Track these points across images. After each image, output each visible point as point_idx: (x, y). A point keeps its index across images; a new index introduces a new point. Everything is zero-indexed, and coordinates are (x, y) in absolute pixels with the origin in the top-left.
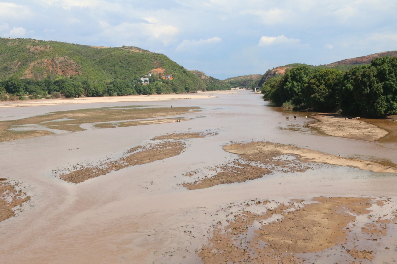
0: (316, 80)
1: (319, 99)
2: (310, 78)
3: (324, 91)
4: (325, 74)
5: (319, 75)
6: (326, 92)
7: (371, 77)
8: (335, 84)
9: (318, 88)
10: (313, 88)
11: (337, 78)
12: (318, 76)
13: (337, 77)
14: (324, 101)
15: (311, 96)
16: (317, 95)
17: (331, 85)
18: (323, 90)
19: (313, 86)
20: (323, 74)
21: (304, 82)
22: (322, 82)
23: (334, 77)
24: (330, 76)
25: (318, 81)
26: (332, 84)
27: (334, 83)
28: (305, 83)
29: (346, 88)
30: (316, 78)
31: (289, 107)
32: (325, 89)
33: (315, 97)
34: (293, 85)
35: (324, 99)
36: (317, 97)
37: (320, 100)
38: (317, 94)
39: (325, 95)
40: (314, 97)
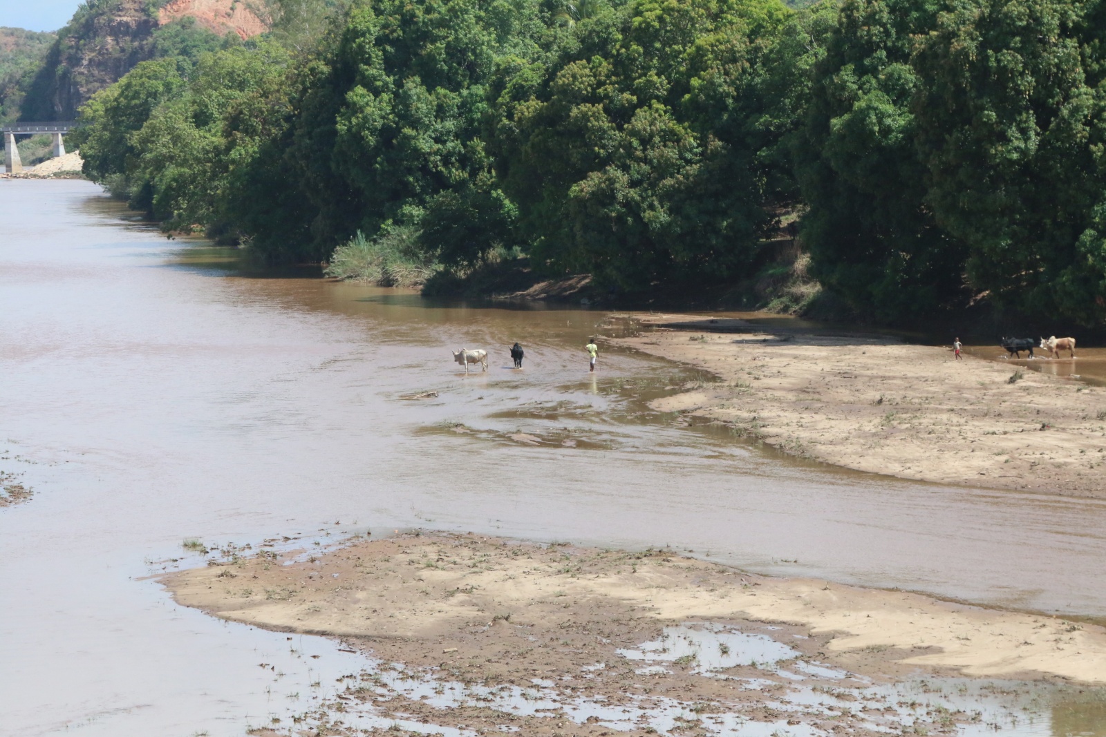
0: (605, 66)
1: (632, 207)
2: (553, 55)
3: (666, 151)
4: (668, 19)
5: (625, 29)
6: (681, 157)
7: (1044, 42)
8: (751, 100)
9: (620, 128)
10: (580, 131)
11: (758, 49)
12: (620, 37)
13: (759, 41)
14: (670, 224)
15: (575, 188)
16: (621, 178)
17: (719, 102)
18: (657, 139)
19: (585, 117)
20: (657, 25)
21: (511, 82)
22: (650, 83)
23: (741, 46)
24: (711, 38)
25: (617, 75)
26: (728, 95)
27: (737, 89)
28: (520, 94)
29: (858, 127)
30: (606, 56)
31: (385, 272)
32: (672, 132)
33: (605, 196)
34: (407, 106)
35: (671, 211)
36: (620, 196)
37: (638, 219)
38: (619, 173)
39: (679, 182)
40: (593, 193)
